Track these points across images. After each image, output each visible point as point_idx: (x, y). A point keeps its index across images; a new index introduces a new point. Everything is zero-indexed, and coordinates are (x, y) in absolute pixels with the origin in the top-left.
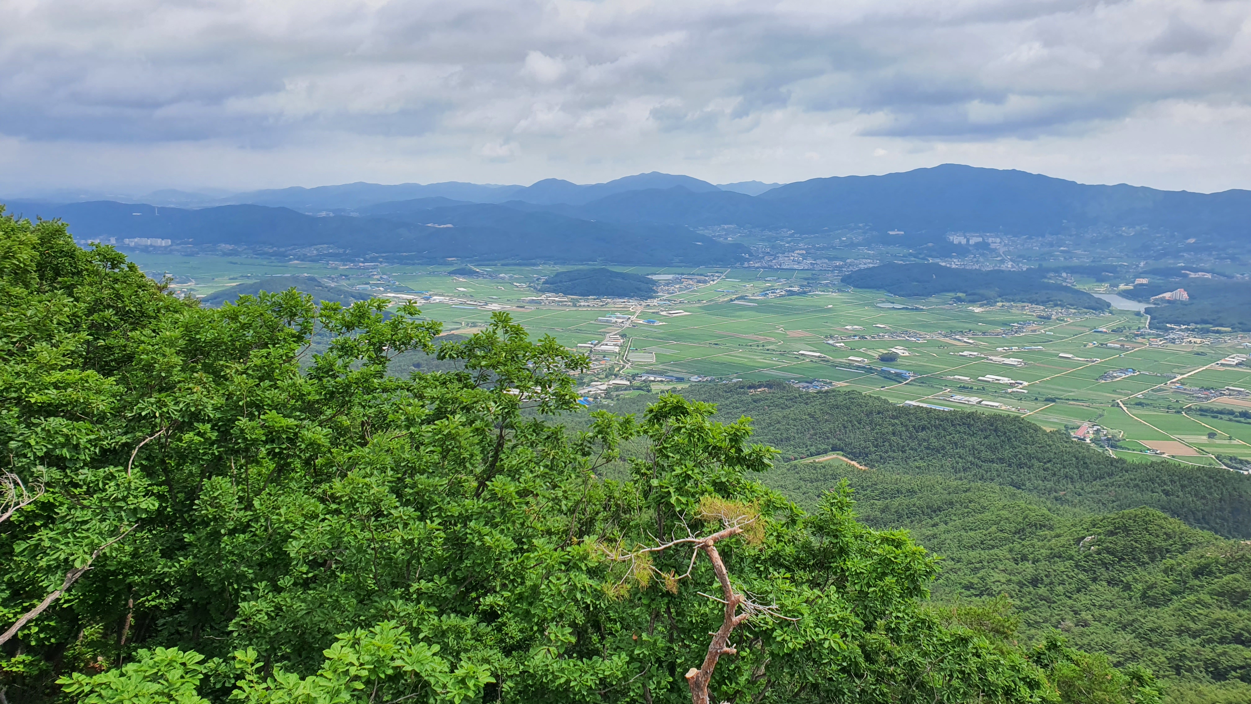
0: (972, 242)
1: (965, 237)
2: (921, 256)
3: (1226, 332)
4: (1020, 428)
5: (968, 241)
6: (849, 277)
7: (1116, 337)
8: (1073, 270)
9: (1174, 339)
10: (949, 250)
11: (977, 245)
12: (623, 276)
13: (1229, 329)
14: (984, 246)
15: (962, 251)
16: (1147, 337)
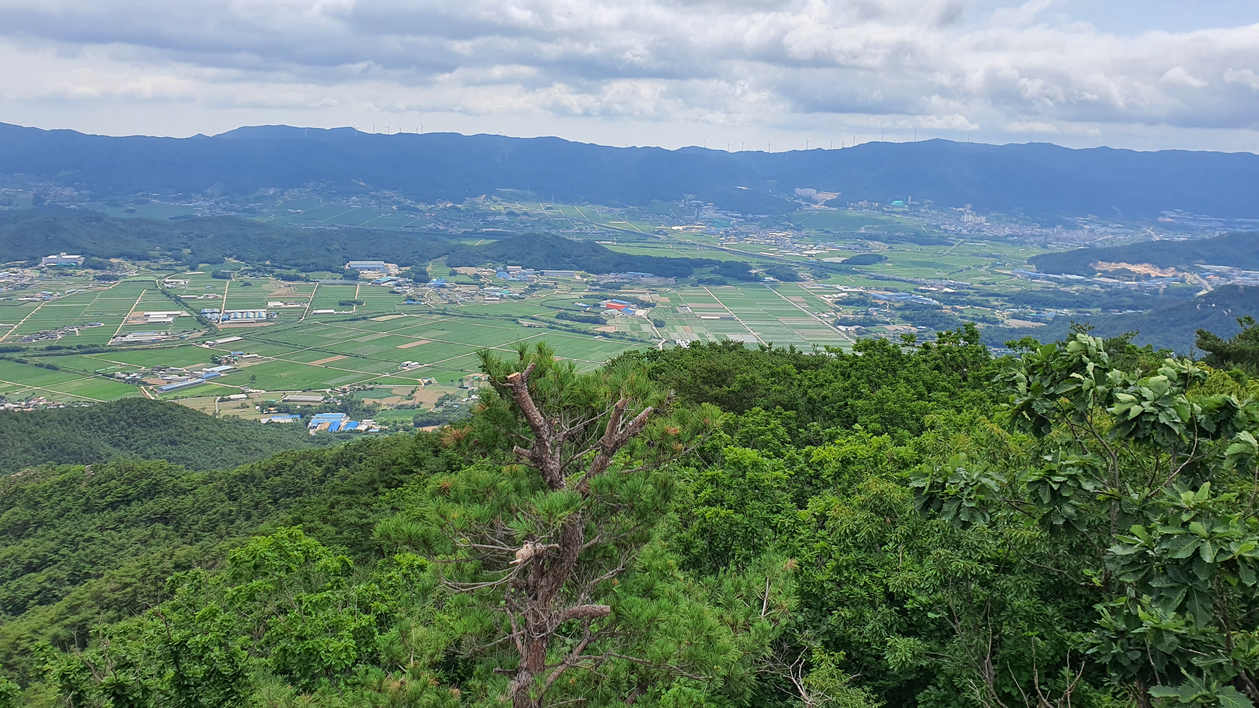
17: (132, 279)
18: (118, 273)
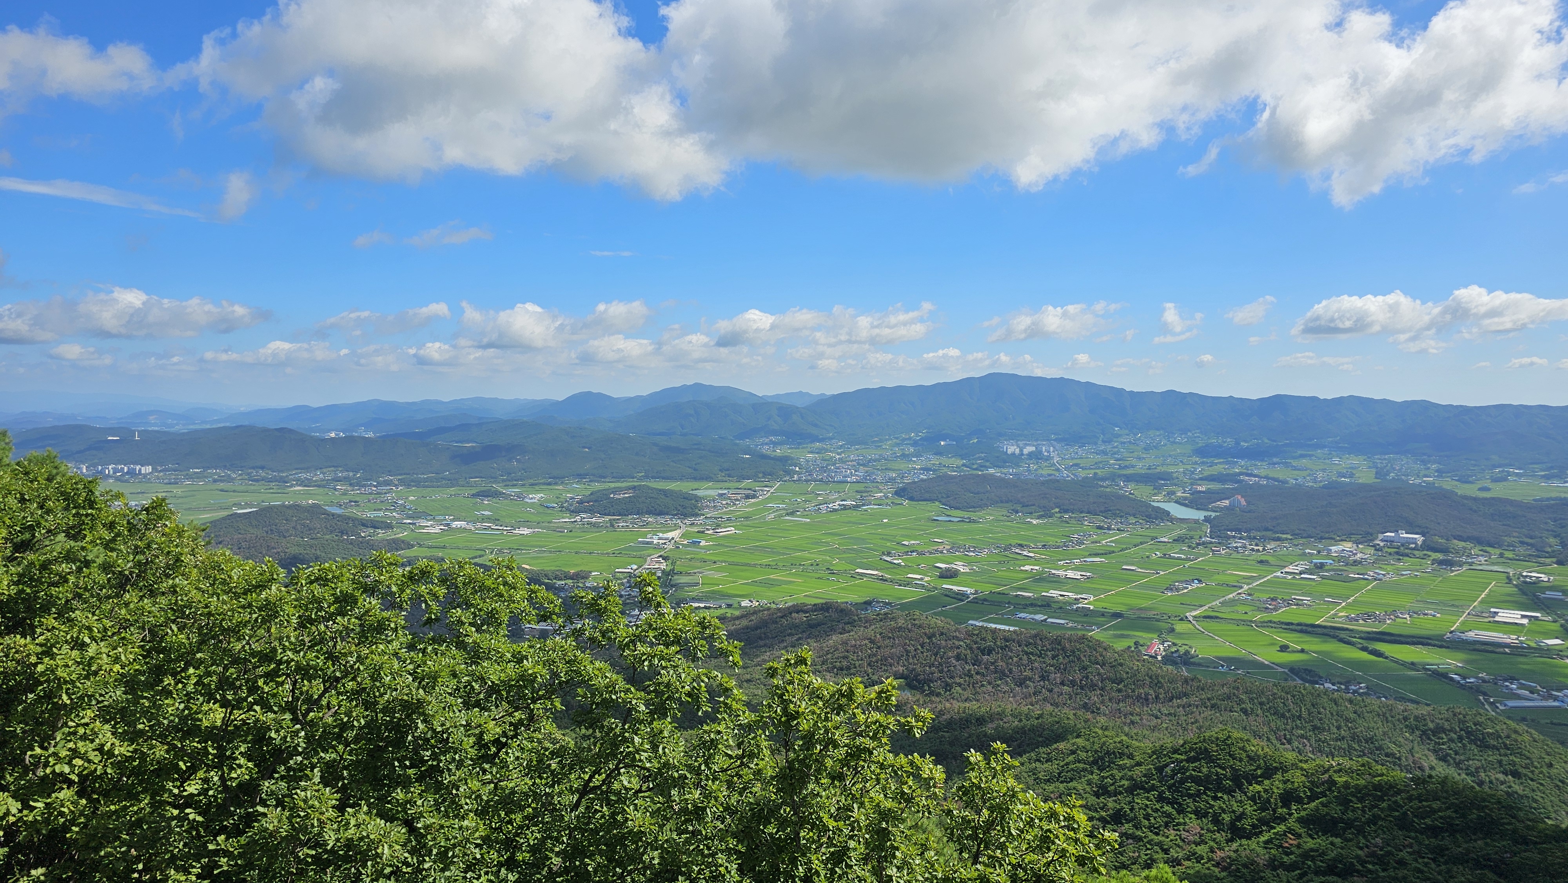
0: (1026, 451)
1: (1018, 446)
2: (975, 467)
3: (1287, 539)
4: (1089, 647)
5: (1021, 450)
6: (903, 490)
7: (1178, 547)
8: (1128, 479)
9: (1236, 547)
10: (1005, 460)
11: (1030, 454)
12: (665, 493)
13: (1289, 537)
14: (1036, 456)
15: (1015, 460)
16: (1209, 545)
17: (1480, 568)
18: (1464, 559)
